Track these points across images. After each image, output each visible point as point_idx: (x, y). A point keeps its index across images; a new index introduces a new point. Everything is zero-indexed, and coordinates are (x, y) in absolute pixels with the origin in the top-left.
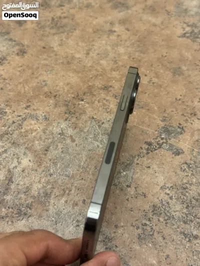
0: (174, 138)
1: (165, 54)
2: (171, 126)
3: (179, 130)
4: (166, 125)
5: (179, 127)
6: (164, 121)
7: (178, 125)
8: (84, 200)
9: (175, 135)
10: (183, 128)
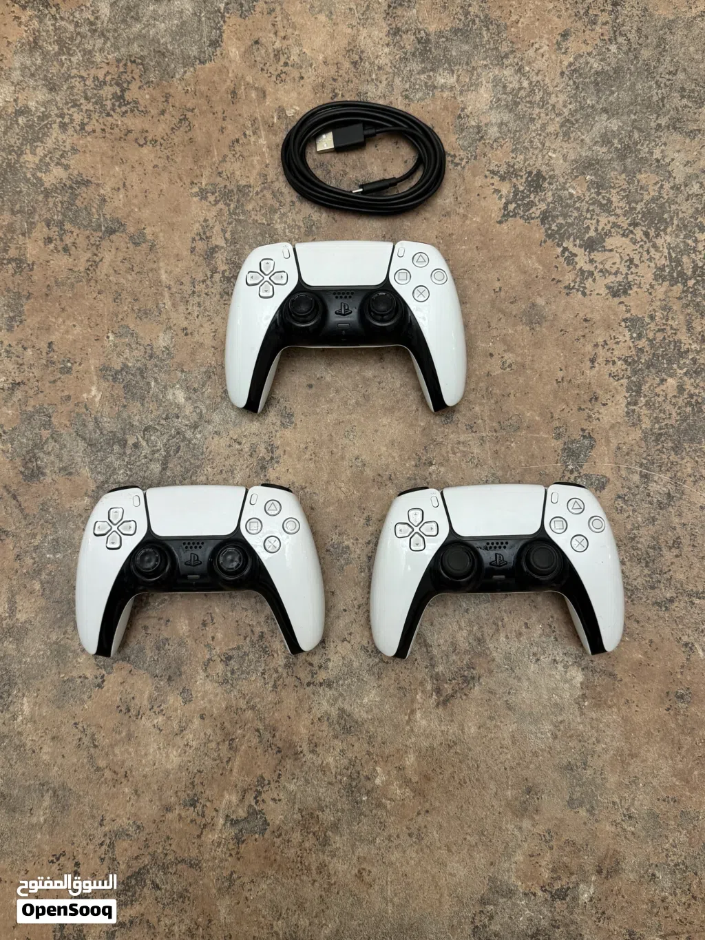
0: (587, 462)
2: (573, 442)
3: (586, 442)
4: (565, 443)
5: (584, 437)
7: (581, 433)
8: (526, 624)
9: (585, 456)
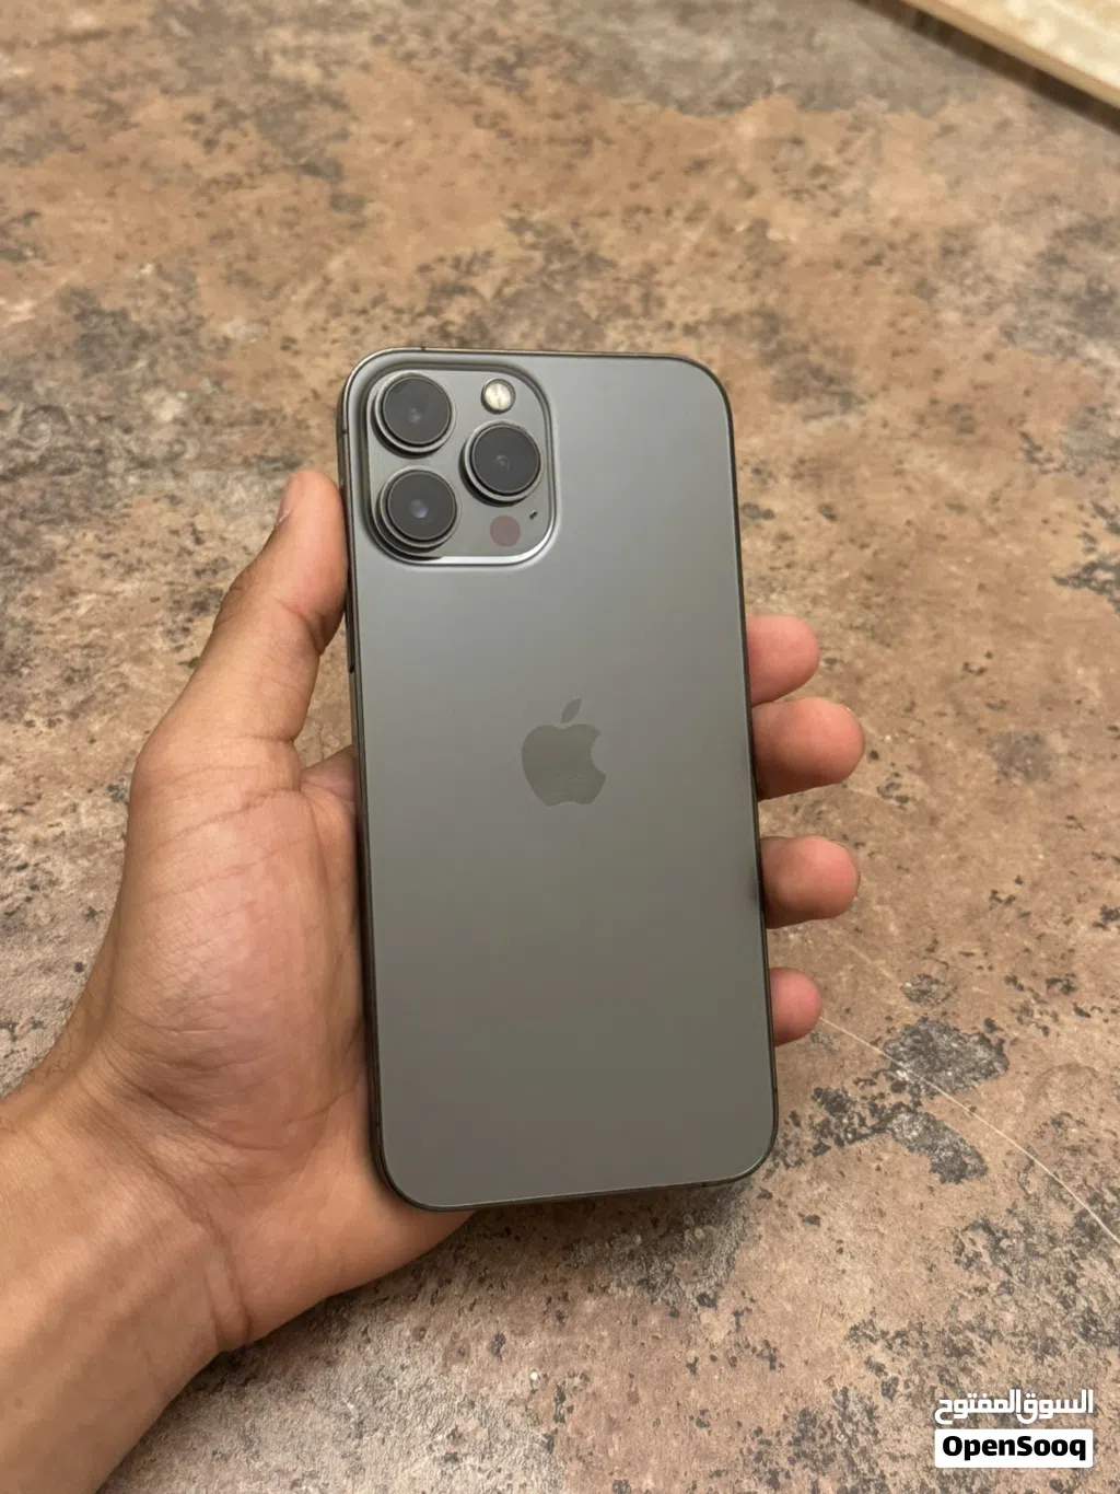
1: (979, 661)
3: (981, 1053)
4: (924, 1020)
5: (984, 1041)
6: (919, 996)
7: (982, 1028)
9: (958, 1079)
10: (999, 1050)
